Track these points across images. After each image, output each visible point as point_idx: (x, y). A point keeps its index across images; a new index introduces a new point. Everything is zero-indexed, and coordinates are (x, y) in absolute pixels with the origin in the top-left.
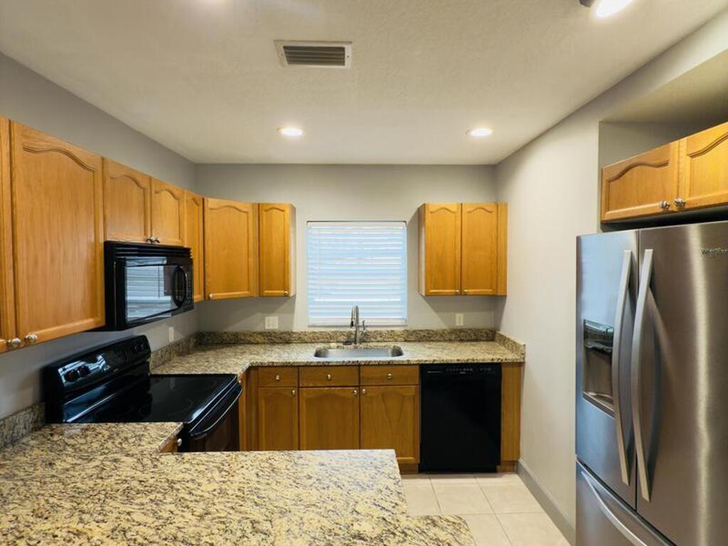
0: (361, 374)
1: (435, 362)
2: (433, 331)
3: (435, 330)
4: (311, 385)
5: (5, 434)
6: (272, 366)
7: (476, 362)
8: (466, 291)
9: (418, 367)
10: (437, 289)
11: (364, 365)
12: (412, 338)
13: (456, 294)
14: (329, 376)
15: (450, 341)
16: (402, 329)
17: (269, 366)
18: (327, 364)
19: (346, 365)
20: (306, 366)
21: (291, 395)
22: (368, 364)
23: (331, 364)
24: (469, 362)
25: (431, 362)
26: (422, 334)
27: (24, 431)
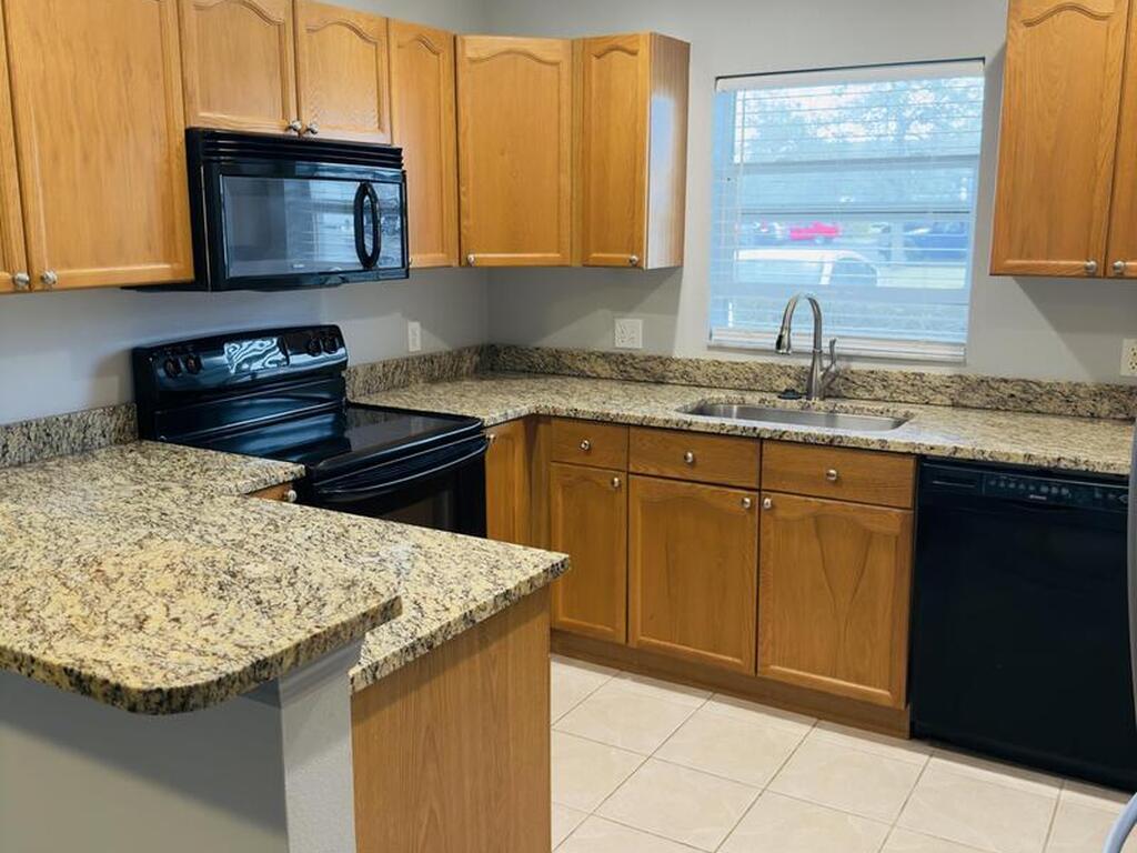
0: (764, 463)
1: (958, 455)
2: (1039, 385)
3: (1045, 381)
4: (653, 471)
5: (72, 435)
6: (573, 419)
7: (1084, 467)
8: (1118, 263)
9: (911, 463)
10: (1029, 257)
11: (770, 439)
12: (976, 399)
13: (1090, 274)
14: (690, 455)
15: (1094, 417)
16: (948, 371)
17: (568, 418)
18: (685, 427)
19: (727, 436)
20: (641, 426)
21: (611, 488)
22: (779, 440)
23: (693, 428)
24: (1062, 465)
25: (946, 454)
26: (1007, 390)
27: (102, 439)
